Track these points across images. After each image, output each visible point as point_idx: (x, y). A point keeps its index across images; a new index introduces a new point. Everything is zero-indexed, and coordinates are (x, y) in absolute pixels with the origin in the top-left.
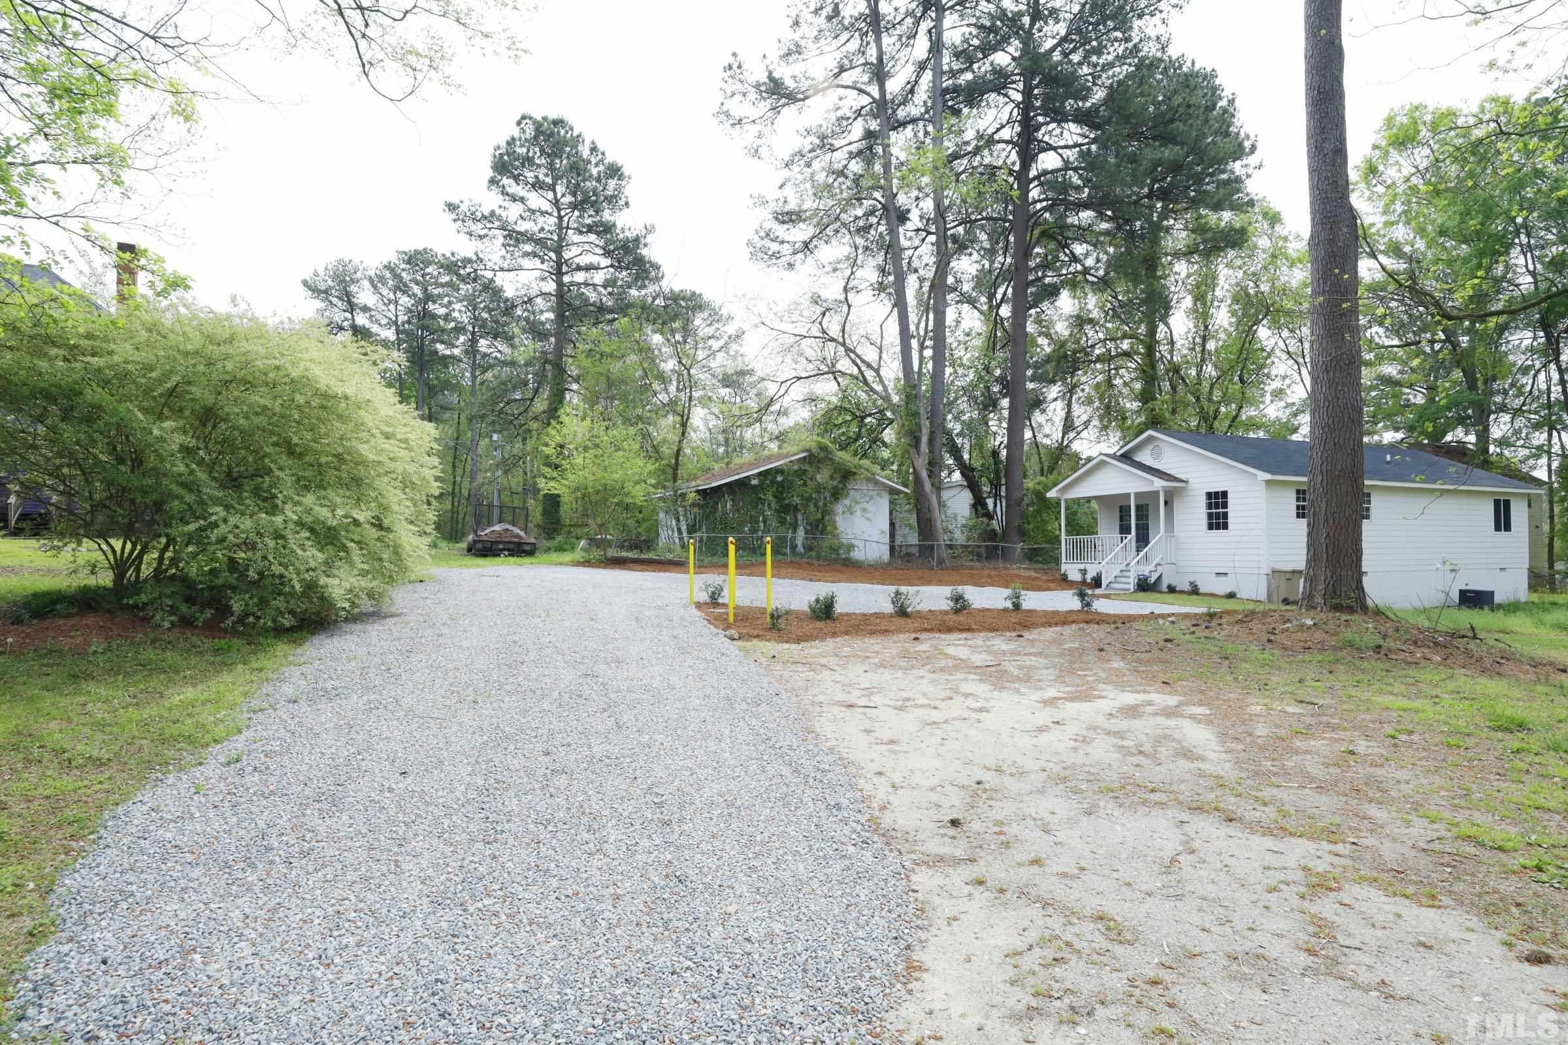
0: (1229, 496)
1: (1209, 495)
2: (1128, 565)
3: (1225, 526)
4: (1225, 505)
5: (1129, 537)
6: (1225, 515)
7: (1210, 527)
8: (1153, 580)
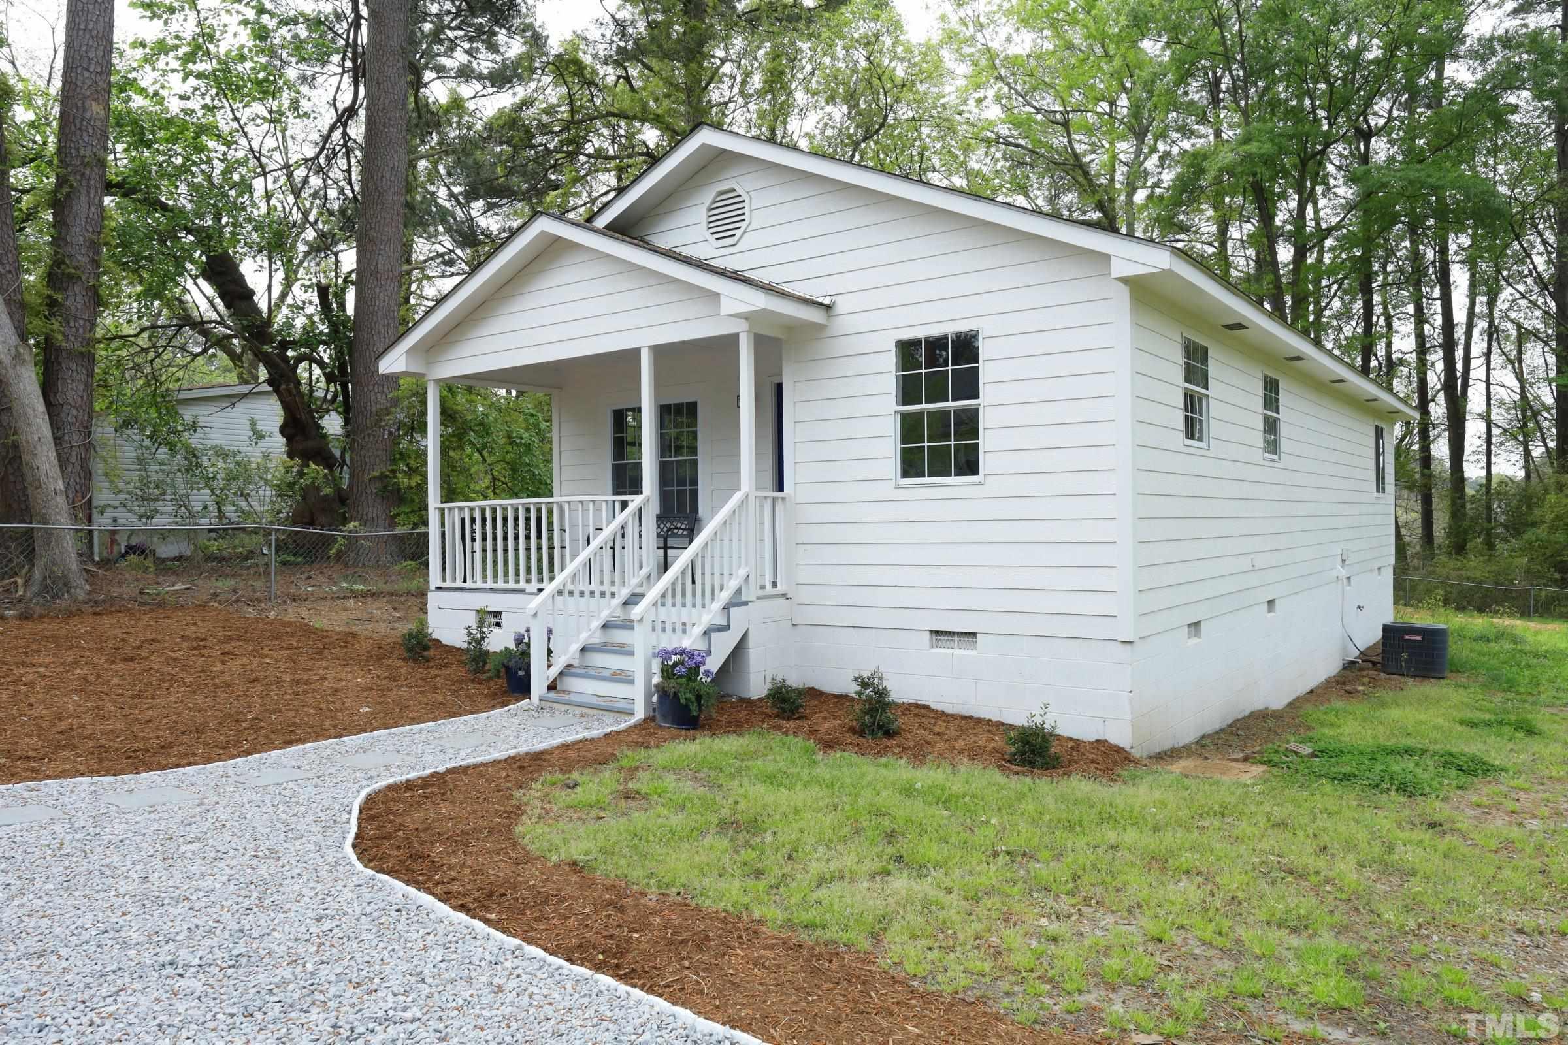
0: (986, 350)
1: (907, 350)
2: (630, 602)
3: (969, 465)
4: (969, 386)
5: (635, 501)
6: (969, 424)
7: (911, 466)
8: (713, 664)
